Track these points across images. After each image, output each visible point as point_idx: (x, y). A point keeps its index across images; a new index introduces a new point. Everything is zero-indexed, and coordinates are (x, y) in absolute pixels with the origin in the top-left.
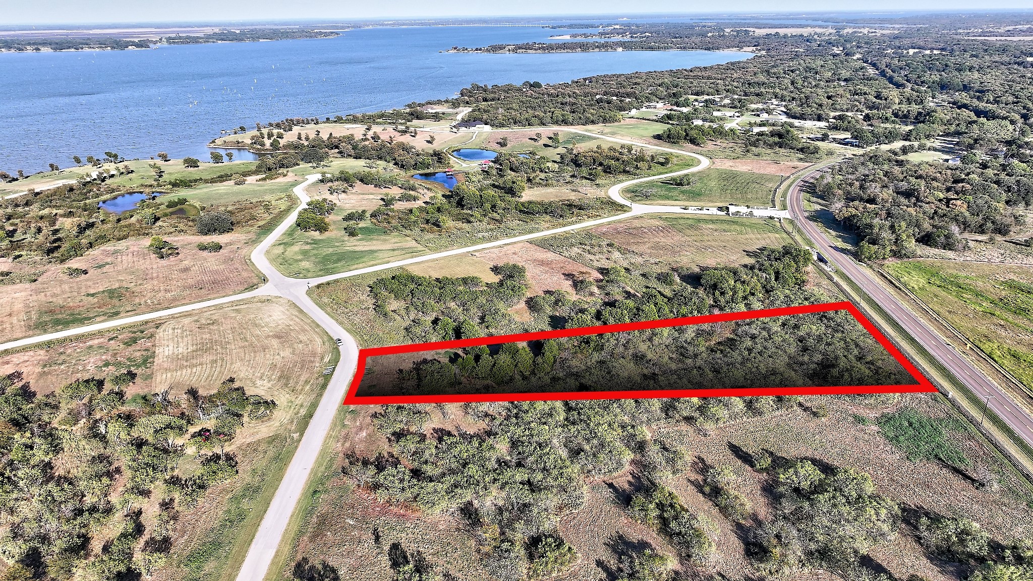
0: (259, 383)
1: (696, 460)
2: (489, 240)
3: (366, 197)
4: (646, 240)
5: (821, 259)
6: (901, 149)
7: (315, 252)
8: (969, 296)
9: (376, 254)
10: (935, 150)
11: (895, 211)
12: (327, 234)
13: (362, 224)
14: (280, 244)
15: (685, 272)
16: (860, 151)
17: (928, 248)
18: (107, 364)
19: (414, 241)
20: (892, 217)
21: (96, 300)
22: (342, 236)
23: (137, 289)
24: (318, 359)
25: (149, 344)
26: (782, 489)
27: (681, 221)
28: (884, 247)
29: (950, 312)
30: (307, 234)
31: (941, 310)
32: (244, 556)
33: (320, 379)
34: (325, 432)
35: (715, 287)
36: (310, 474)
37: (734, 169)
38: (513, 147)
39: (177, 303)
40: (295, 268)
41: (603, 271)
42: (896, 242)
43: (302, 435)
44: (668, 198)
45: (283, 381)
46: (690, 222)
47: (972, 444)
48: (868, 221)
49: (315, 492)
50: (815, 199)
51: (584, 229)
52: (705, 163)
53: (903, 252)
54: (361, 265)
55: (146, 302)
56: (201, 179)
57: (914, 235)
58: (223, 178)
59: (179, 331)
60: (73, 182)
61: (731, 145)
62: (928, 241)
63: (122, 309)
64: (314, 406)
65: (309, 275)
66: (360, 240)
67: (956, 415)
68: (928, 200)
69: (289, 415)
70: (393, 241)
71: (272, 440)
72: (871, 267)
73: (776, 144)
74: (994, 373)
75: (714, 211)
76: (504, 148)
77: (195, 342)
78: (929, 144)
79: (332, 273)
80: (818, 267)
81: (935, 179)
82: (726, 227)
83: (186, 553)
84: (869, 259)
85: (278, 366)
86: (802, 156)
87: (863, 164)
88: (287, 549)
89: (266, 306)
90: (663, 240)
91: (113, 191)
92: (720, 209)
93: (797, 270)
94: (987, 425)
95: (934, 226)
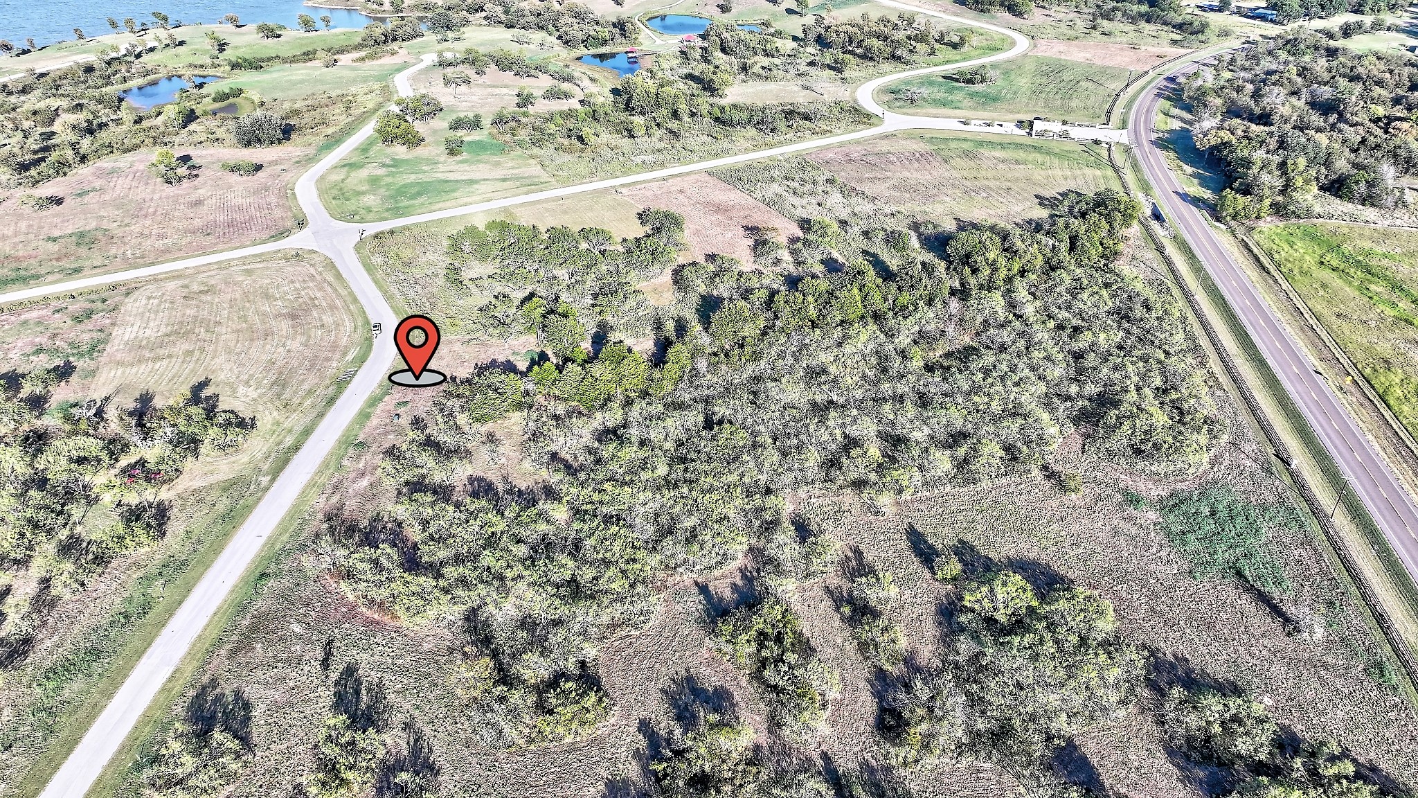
0: (242, 390)
1: (851, 554)
2: (651, 166)
3: (497, 91)
4: (889, 174)
5: (1157, 216)
6: (1341, 28)
7: (389, 180)
8: (1380, 289)
9: (476, 186)
10: (1399, 30)
11: (1294, 138)
12: (419, 151)
13: (475, 136)
14: (344, 166)
15: (930, 230)
16: (1272, 30)
17: (1338, 201)
18: (38, 352)
19: (539, 167)
20: (1284, 149)
21: (56, 247)
22: (438, 155)
23: (119, 232)
24: (337, 356)
25: (108, 321)
26: (963, 619)
27: (953, 145)
28: (1261, 199)
29: (1339, 316)
30: (389, 150)
31: (1325, 312)
32: (126, 676)
33: (331, 388)
34: (309, 477)
35: (966, 259)
36: (264, 546)
37: (1063, 57)
38: (741, 14)
39: (169, 256)
40: (352, 205)
41: (806, 224)
42: (1283, 192)
43: (273, 480)
44: (944, 104)
45: (277, 389)
46: (966, 146)
47: (1306, 553)
48: (1246, 153)
49: (264, 575)
50: (1177, 111)
51: (798, 155)
52: (1023, 43)
53: (1292, 208)
54: (448, 204)
55: (124, 253)
56: (277, 57)
57: (1317, 179)
58: (308, 56)
59: (156, 302)
60: (91, 58)
61: (1072, 16)
62: (1339, 189)
63: (87, 263)
64: (307, 432)
65: (370, 217)
66: (461, 162)
67: (1293, 498)
68: (1356, 119)
69: (267, 446)
70: (510, 164)
71: (228, 486)
72: (1233, 232)
73: (1141, 15)
74: (1380, 427)
75: (1011, 128)
76: (727, 15)
77: (172, 321)
78: (1389, 19)
79: (403, 215)
80: (1147, 228)
81: (1379, 83)
82: (1021, 155)
83: (47, 664)
84: (1234, 218)
85: (278, 364)
86: (1178, 37)
87: (1270, 53)
88: (189, 669)
89: (292, 265)
90: (915, 175)
91: (147, 73)
92: (1020, 124)
93: (1111, 233)
94: (1341, 522)
95: (1355, 165)
